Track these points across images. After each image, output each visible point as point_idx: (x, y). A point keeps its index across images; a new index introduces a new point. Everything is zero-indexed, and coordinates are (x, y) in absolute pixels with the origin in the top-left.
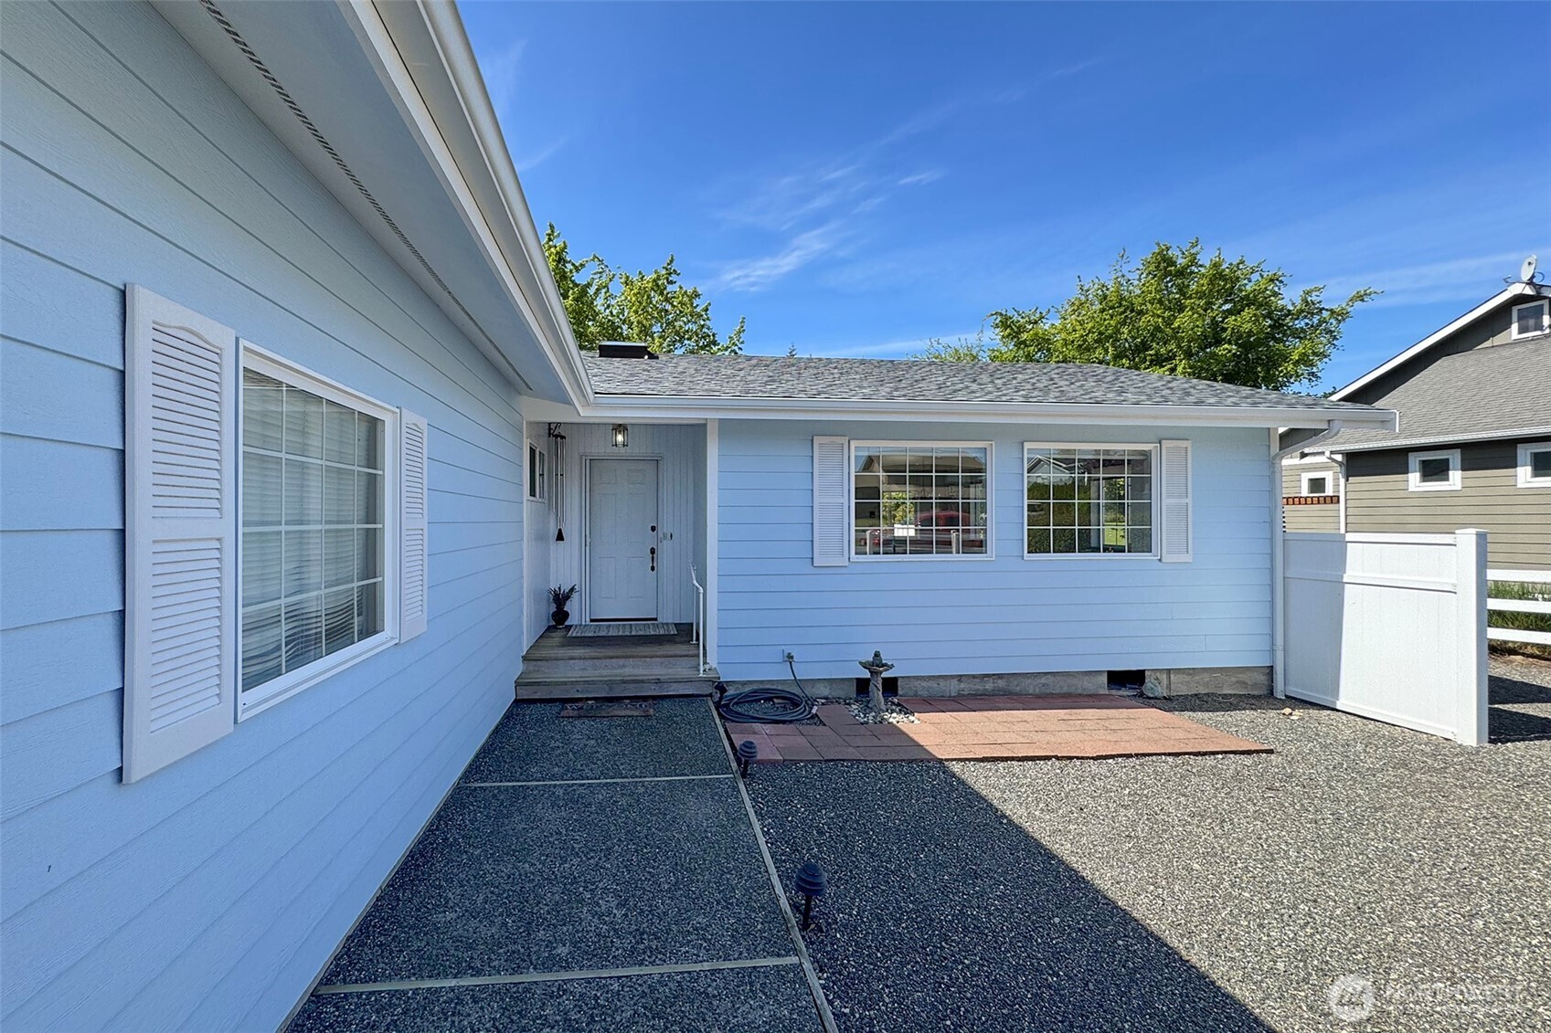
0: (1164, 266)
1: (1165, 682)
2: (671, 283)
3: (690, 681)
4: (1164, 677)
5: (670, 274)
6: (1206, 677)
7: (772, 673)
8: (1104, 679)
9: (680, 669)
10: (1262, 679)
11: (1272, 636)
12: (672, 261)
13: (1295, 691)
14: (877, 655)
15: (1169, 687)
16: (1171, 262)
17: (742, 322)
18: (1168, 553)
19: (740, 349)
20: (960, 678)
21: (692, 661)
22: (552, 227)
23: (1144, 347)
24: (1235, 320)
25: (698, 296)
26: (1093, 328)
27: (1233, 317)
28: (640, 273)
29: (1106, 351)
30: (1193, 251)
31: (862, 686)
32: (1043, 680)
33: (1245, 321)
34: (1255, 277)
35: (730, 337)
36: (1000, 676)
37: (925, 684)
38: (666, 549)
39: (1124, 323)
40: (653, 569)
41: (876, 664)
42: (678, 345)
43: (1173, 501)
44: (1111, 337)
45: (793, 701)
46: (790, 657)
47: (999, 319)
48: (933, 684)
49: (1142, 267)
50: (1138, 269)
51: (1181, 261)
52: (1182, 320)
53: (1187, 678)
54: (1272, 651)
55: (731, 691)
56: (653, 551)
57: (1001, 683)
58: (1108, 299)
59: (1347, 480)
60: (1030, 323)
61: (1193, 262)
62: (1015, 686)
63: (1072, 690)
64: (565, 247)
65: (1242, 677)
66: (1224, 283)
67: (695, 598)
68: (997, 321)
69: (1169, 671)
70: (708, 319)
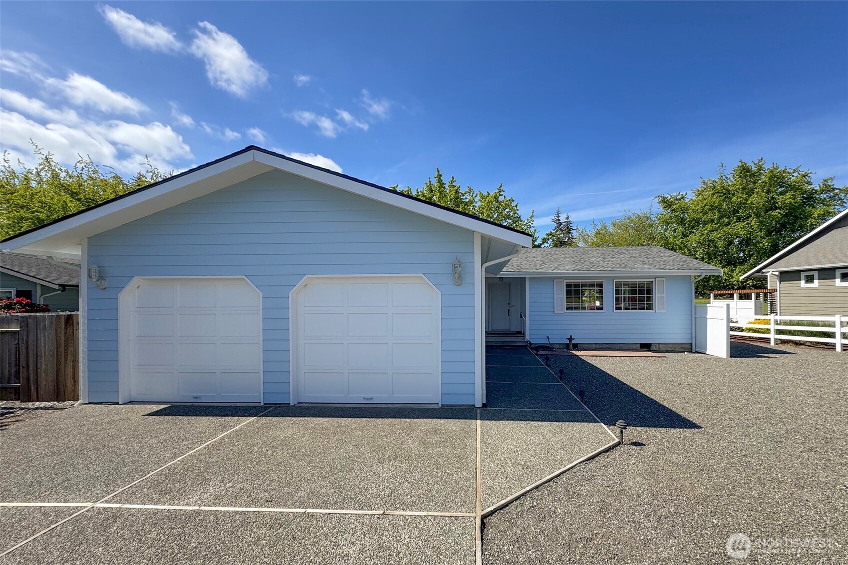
0: (745, 171)
1: (658, 347)
2: (501, 195)
3: (522, 342)
4: (658, 345)
5: (500, 192)
6: (671, 346)
7: (544, 341)
8: (639, 345)
9: (520, 339)
10: (689, 346)
11: (692, 334)
12: (501, 186)
13: (697, 350)
14: (571, 336)
15: (659, 347)
16: (748, 170)
17: (533, 212)
18: (658, 310)
19: (532, 224)
20: (596, 344)
21: (523, 338)
22: (453, 178)
23: (736, 212)
24: (782, 198)
25: (513, 201)
26: (707, 203)
27: (781, 196)
28: (488, 192)
29: (714, 214)
30: (760, 163)
31: (567, 345)
32: (620, 345)
33: (788, 198)
34: (796, 174)
35: (528, 219)
36: (608, 344)
37: (586, 346)
38: (512, 310)
39: (724, 200)
40: (509, 315)
41: (571, 339)
42: (504, 221)
43: (659, 295)
44: (717, 208)
45: (549, 347)
46: (548, 337)
47: (661, 198)
48: (588, 345)
49: (733, 172)
50: (732, 173)
51: (754, 169)
52: (754, 199)
53: (664, 346)
54: (692, 338)
55: (533, 346)
56: (509, 310)
57: (608, 346)
58: (716, 188)
59: (780, 283)
60: (677, 200)
61: (760, 169)
62: (611, 346)
63: (629, 348)
64: (459, 187)
65: (683, 346)
66: (778, 180)
67: (523, 324)
68: (660, 200)
69: (659, 343)
70: (518, 210)
